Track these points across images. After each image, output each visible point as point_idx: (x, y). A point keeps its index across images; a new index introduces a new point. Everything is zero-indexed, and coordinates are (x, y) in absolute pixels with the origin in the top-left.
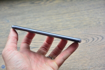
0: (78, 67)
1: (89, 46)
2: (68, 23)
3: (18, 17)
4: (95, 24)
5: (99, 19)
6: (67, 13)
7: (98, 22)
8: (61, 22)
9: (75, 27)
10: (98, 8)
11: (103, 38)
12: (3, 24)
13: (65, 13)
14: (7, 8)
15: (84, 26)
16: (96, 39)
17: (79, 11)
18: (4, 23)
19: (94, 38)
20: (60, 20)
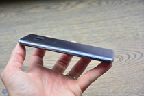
0: (109, 93)
1: (124, 65)
2: (96, 34)
3: (29, 26)
4: (131, 36)
5: (137, 29)
6: (94, 21)
7: (135, 34)
8: (86, 33)
9: (104, 40)
10: (136, 15)
11: (142, 55)
12: (9, 36)
13: (91, 22)
14: (13, 14)
15: (117, 38)
16: (133, 56)
17: (110, 19)
18: (9, 34)
19: (131, 54)
20: (85, 31)
